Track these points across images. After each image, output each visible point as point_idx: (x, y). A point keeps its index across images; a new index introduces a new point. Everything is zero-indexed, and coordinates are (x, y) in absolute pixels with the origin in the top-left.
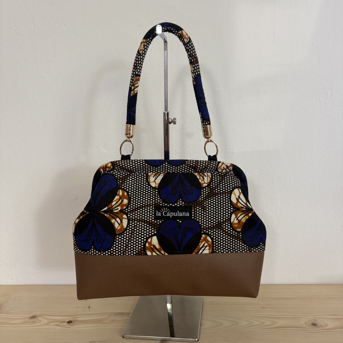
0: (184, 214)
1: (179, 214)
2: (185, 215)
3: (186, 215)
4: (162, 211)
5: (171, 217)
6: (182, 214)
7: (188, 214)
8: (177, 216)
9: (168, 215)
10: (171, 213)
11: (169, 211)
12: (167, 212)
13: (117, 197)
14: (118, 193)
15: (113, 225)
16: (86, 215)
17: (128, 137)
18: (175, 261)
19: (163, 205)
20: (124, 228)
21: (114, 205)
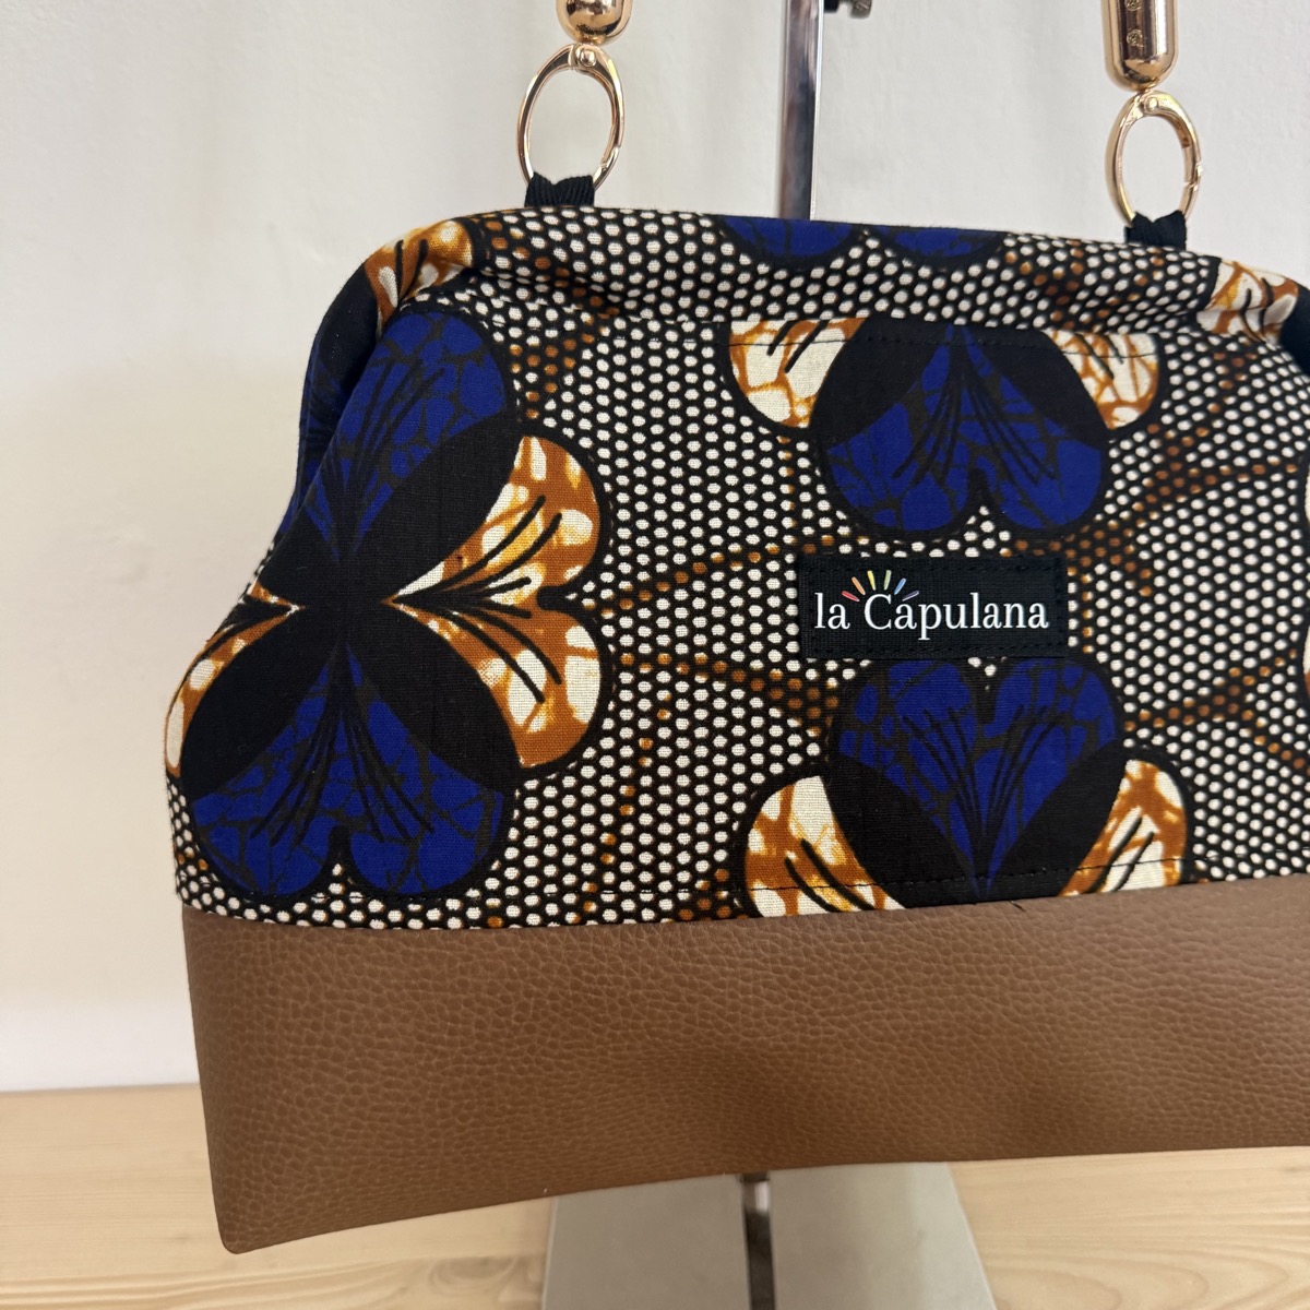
0: (1015, 612)
1: (982, 615)
2: (1021, 625)
3: (1026, 622)
4: (855, 591)
5: (924, 637)
6: (1002, 618)
7: (1040, 619)
8: (969, 631)
9: (903, 622)
10: (924, 609)
11: (905, 591)
12: (897, 600)
13: (511, 496)
14: (517, 463)
15: (489, 705)
16: (277, 628)
17: (583, 29)
18: (946, 953)
19: (864, 555)
20: (576, 722)
21: (493, 553)
